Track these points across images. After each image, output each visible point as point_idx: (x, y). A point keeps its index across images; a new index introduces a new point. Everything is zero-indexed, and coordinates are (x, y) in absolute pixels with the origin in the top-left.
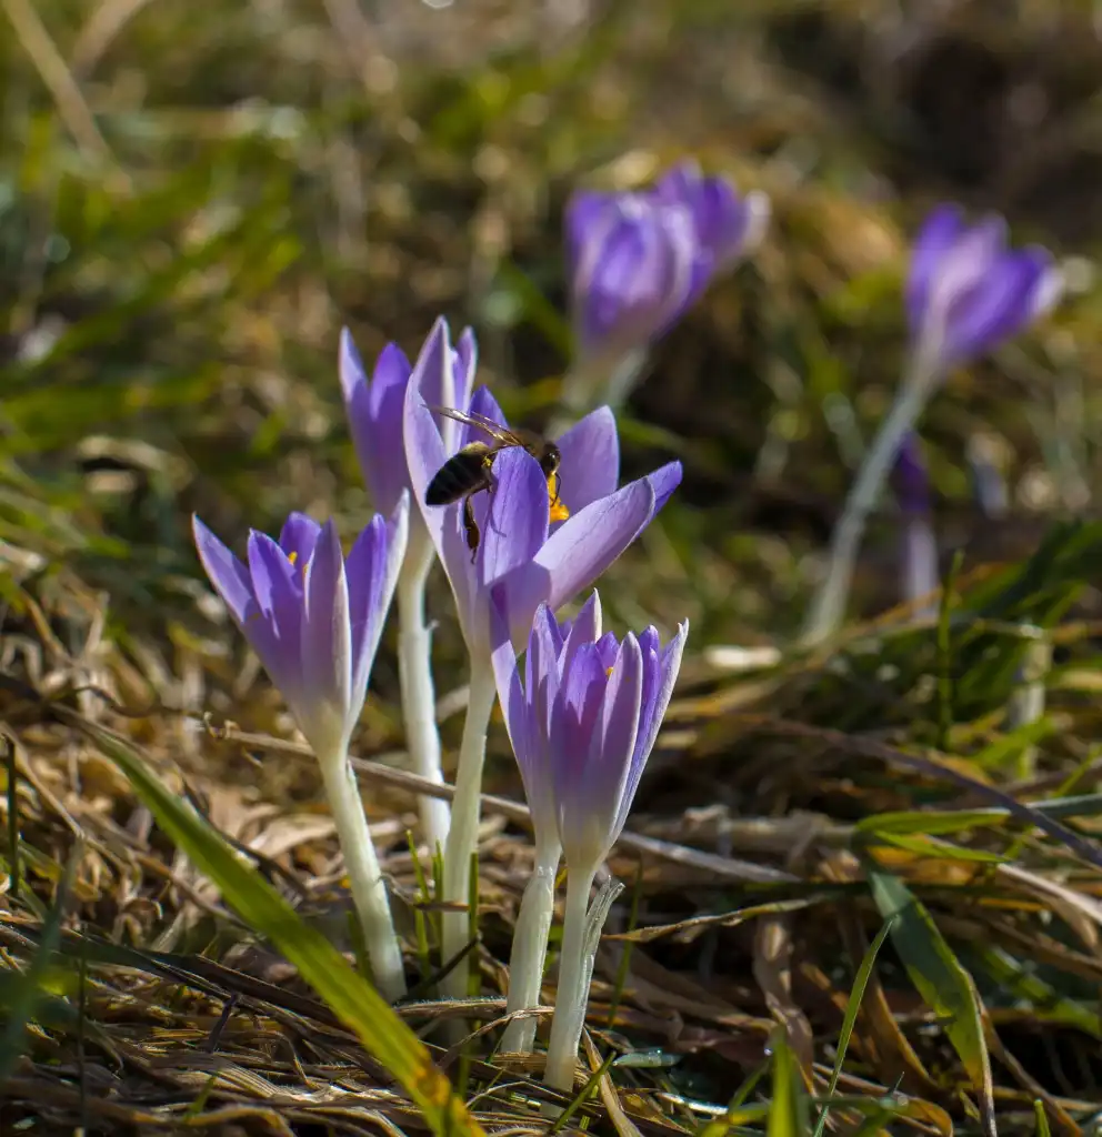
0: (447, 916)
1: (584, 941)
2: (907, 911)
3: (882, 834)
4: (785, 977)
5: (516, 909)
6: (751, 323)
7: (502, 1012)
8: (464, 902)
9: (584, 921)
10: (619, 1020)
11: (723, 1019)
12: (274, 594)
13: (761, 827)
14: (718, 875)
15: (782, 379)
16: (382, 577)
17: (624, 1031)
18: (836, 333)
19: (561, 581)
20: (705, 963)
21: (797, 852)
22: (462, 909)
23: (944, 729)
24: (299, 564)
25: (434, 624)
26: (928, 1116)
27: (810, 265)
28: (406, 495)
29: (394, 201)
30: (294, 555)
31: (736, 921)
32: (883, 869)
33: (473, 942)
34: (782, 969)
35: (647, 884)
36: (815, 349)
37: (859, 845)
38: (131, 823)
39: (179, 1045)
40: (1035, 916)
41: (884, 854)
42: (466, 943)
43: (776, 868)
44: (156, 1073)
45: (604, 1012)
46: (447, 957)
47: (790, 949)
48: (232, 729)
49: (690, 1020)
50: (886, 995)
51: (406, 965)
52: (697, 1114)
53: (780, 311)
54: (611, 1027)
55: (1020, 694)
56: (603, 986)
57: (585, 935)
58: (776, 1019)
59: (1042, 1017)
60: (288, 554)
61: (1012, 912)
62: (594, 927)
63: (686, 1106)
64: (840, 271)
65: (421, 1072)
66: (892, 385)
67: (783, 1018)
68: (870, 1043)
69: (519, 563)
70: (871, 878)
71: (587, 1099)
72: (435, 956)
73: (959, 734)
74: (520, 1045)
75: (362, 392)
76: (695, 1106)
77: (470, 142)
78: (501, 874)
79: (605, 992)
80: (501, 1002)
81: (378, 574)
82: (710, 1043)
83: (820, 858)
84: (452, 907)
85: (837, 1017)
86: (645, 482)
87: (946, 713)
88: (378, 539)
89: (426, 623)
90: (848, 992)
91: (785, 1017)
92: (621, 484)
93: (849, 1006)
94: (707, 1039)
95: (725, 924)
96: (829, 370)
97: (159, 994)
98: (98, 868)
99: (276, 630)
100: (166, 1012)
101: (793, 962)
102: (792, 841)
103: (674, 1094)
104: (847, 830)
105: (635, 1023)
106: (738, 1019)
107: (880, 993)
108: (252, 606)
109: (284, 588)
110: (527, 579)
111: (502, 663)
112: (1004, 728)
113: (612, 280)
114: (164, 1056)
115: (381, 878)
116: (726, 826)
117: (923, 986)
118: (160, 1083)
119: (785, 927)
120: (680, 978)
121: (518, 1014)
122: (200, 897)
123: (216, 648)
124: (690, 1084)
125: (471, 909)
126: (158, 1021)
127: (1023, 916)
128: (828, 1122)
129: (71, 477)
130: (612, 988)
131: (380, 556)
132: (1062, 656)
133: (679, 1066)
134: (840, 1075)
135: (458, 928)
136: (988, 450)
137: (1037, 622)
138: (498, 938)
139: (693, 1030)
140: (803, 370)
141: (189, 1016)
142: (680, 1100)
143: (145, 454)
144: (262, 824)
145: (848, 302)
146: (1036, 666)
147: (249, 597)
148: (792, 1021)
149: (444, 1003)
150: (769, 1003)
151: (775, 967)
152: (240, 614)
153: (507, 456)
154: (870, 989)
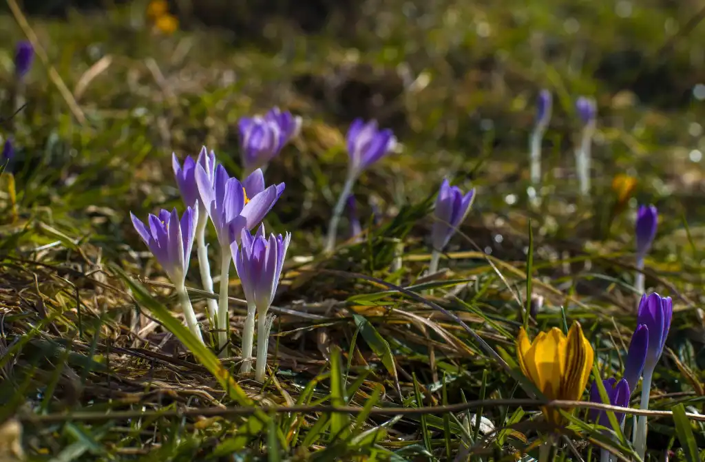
0: (220, 334)
1: (265, 334)
2: (365, 325)
3: (355, 301)
4: (328, 349)
5: (241, 334)
6: (296, 165)
7: (240, 360)
8: (225, 328)
9: (264, 327)
10: (277, 364)
11: (310, 362)
12: (158, 234)
13: (316, 304)
14: (303, 318)
15: (308, 183)
16: (191, 227)
17: (279, 367)
18: (324, 167)
19: (249, 222)
20: (302, 348)
21: (328, 310)
22: (224, 331)
23: (371, 272)
24: (165, 224)
25: (208, 244)
27: (315, 147)
28: (197, 201)
29: (179, 135)
30: (163, 221)
31: (312, 329)
32: (356, 313)
33: (228, 341)
34: (327, 346)
35: (282, 324)
36: (317, 172)
37: (348, 306)
39: (139, 377)
40: (405, 326)
41: (356, 308)
42: (226, 342)
43: (322, 315)
45: (272, 362)
46: (220, 347)
47: (329, 341)
48: (147, 279)
49: (299, 363)
50: (360, 351)
53: (305, 161)
54: (275, 366)
55: (394, 261)
56: (270, 355)
59: (409, 358)
60: (161, 221)
61: (398, 325)
62: (268, 330)
64: (324, 148)
65: (219, 369)
66: (342, 183)
69: (236, 216)
70: (353, 316)
71: (269, 385)
72: (217, 348)
73: (376, 274)
74: (247, 370)
75: (180, 171)
77: (202, 116)
80: (239, 357)
82: (306, 369)
83: (336, 311)
84: (221, 331)
86: (274, 186)
87: (372, 267)
88: (190, 215)
89: (206, 244)
90: (348, 352)
92: (266, 187)
93: (349, 356)
95: (308, 330)
96: (323, 179)
97: (130, 364)
98: (107, 330)
99: (160, 246)
101: (330, 344)
102: (327, 307)
103: (296, 384)
104: (343, 302)
105: (283, 364)
106: (314, 361)
107: (358, 351)
108: (151, 239)
110: (239, 221)
111: (233, 249)
112: (391, 271)
113: (254, 143)
114: (134, 379)
115: (198, 324)
116: (305, 305)
117: (372, 347)
118: (134, 385)
119: (327, 334)
120: (295, 351)
121: (245, 360)
122: (139, 337)
123: (136, 266)
125: (227, 331)
126: (130, 371)
127: (402, 326)
129: (85, 220)
130: (274, 356)
132: (407, 250)
133: (297, 376)
134: (348, 377)
135: (223, 337)
136: (375, 200)
137: (398, 237)
139: (300, 366)
140: (314, 179)
141: (140, 369)
143: (108, 211)
145: (327, 157)
146: (399, 251)
150: (323, 356)
151: (324, 345)
152: (147, 241)
153: (229, 183)
154: (355, 350)
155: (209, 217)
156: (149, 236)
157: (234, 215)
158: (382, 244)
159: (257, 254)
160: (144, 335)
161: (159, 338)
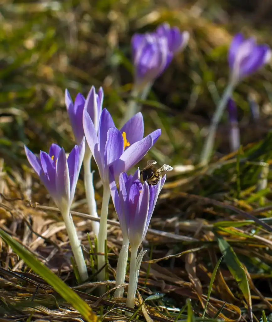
0: (99, 256)
1: (136, 266)
2: (228, 250)
4: (194, 269)
7: (114, 285)
8: (104, 253)
9: (136, 260)
10: (148, 283)
11: (177, 282)
12: (48, 169)
13: (187, 223)
14: (175, 239)
15: (196, 77)
16: (78, 162)
17: (149, 287)
18: (211, 63)
19: (128, 164)
20: (172, 265)
21: (197, 232)
22: (103, 254)
23: (239, 193)
24: (55, 159)
25: (94, 171)
26: (234, 309)
28: (84, 138)
30: (53, 156)
31: (180, 256)
32: (220, 237)
33: (106, 264)
34: (194, 266)
36: (204, 67)
37: (215, 230)
38: (11, 227)
40: (264, 249)
42: (104, 264)
43: (191, 237)
44: (17, 309)
45: (143, 281)
46: (99, 268)
47: (196, 260)
48: (38, 205)
49: (167, 282)
50: (222, 274)
51: (88, 269)
52: (169, 311)
53: (195, 57)
54: (145, 285)
55: (260, 182)
56: (143, 272)
57: (136, 265)
58: (192, 282)
59: (267, 276)
60: (51, 156)
61: (257, 248)
62: (139, 262)
63: (166, 309)
64: (212, 45)
65: (89, 314)
67: (193, 282)
68: (218, 287)
69: (116, 159)
70: (217, 240)
72: (96, 267)
73: (243, 194)
74: (119, 295)
75: (72, 107)
76: (169, 309)
78: (114, 240)
79: (144, 274)
80: (114, 282)
81: (77, 161)
82: (173, 290)
83: (204, 234)
84: (100, 254)
85: (209, 280)
86: (150, 136)
87: (239, 188)
88: (76, 152)
89: (92, 171)
90: (212, 272)
91: (194, 281)
92: (144, 137)
93: (212, 276)
94: (172, 289)
95: (176, 257)
96: (209, 75)
99: (48, 178)
100: (21, 287)
101: (196, 264)
102: (196, 229)
103: (163, 306)
104: (211, 226)
106: (180, 282)
107: (221, 273)
108: (42, 171)
109: (50, 167)
110: (118, 164)
112: (255, 192)
113: (145, 61)
114: (20, 302)
115: (80, 246)
116: (178, 224)
117: (232, 272)
120: (165, 269)
121: (119, 287)
124: (168, 301)
125: (105, 255)
126: (18, 290)
127: (261, 249)
128: (207, 312)
130: (146, 273)
131: (77, 156)
133: (165, 296)
134: (210, 298)
135: (102, 260)
136: (254, 97)
138: (113, 261)
139: (168, 285)
140: (201, 74)
141: (27, 288)
142: (165, 307)
143: (15, 111)
144: (48, 226)
145: (214, 54)
146: (264, 174)
147: (41, 168)
148: (196, 282)
149: (98, 283)
150: (189, 277)
151: (191, 266)
152: (39, 173)
153: (112, 130)
154: (218, 273)
155: (92, 157)
156: (40, 168)
157: (114, 158)
158: (249, 167)
159: (132, 198)
160: (35, 247)
161: (48, 251)
